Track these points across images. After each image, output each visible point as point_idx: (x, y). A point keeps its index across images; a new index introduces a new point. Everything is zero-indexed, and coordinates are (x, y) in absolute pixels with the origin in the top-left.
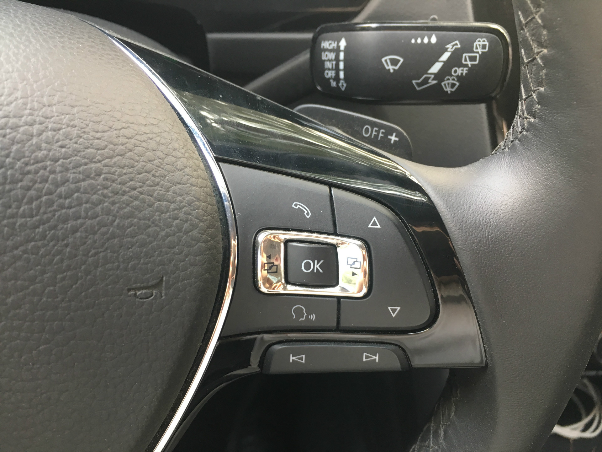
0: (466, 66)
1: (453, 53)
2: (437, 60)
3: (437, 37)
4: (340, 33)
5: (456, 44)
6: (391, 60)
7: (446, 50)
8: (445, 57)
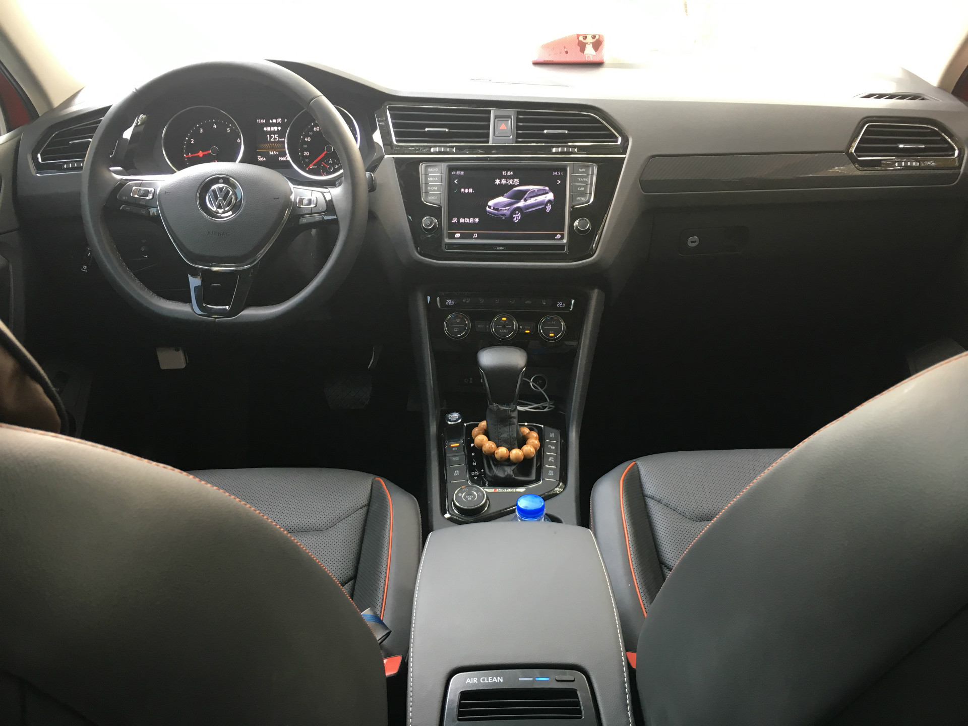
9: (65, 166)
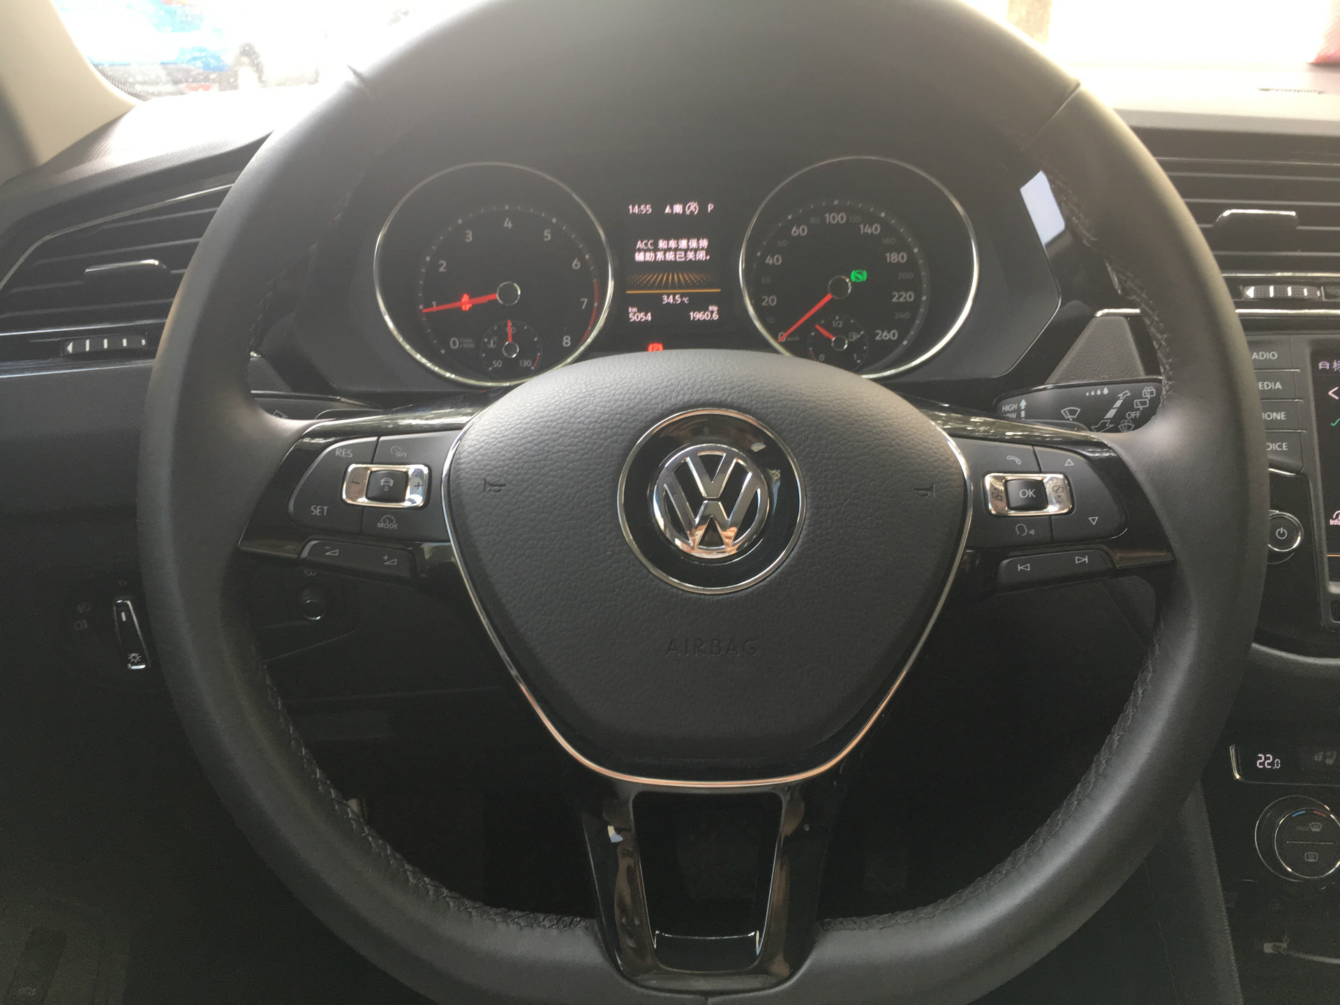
0: (1138, 409)
1: (1124, 400)
2: (1111, 408)
3: (1108, 389)
4: (1020, 396)
5: (1127, 393)
6: (1069, 410)
7: (1118, 398)
8: (1118, 404)
9: (70, 348)
